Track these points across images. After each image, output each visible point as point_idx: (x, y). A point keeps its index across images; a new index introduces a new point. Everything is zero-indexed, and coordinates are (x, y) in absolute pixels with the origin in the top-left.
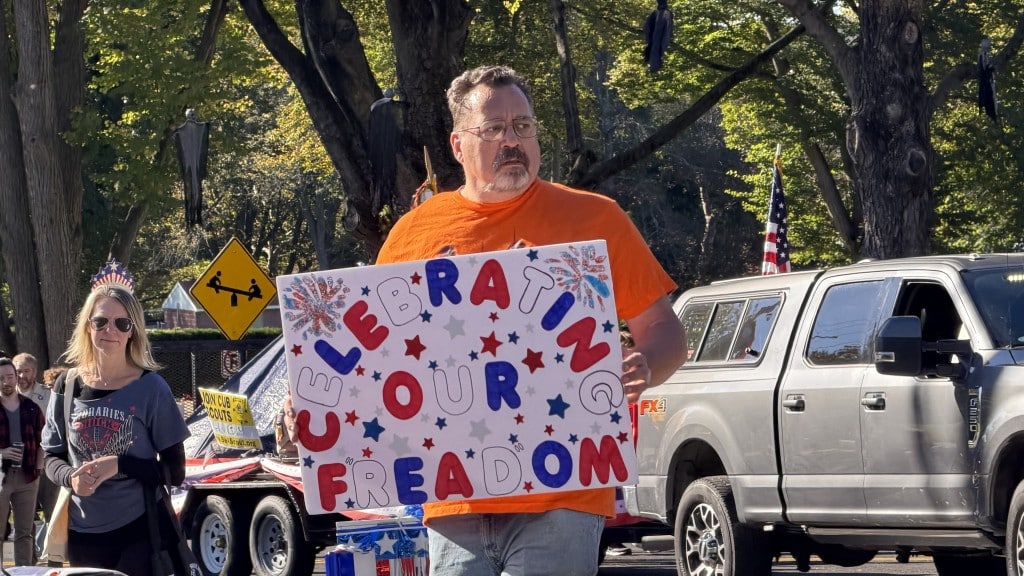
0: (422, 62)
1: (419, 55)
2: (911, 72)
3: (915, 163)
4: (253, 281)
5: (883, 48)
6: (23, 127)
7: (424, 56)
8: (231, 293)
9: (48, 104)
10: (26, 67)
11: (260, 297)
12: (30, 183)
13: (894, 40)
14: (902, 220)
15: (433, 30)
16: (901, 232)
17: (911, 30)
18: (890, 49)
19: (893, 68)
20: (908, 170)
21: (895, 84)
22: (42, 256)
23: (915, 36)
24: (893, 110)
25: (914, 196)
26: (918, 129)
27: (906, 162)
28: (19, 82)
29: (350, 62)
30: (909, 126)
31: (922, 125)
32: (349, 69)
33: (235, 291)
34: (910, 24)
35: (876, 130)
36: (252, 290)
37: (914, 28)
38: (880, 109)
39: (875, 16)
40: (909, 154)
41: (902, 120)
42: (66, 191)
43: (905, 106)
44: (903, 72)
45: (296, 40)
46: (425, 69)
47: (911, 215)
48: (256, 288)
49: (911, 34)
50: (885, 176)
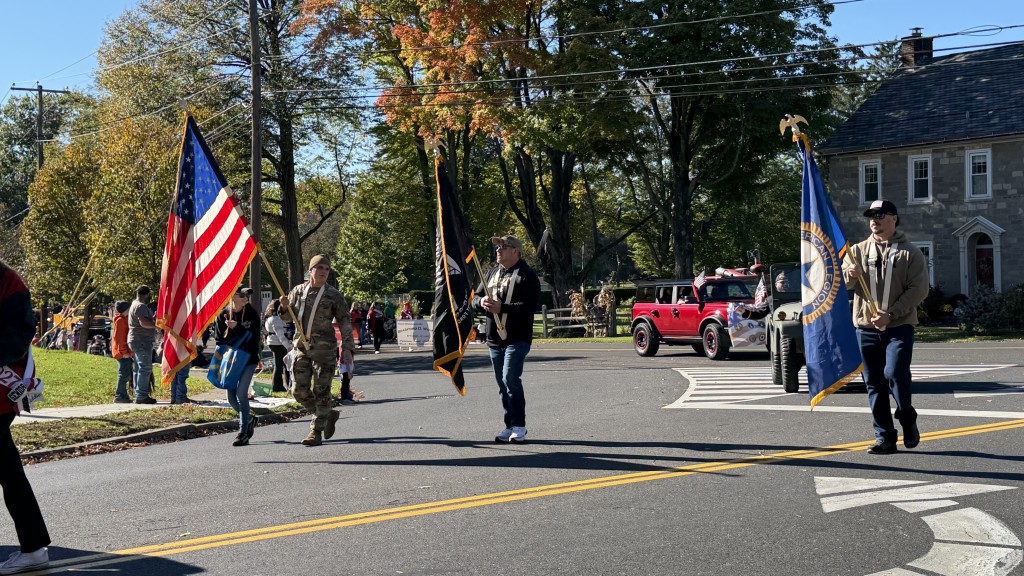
2: (688, 223)
3: (689, 247)
13: (683, 214)
14: (685, 262)
15: (561, 213)
18: (682, 217)
19: (683, 222)
21: (684, 226)
24: (683, 233)
30: (688, 237)
34: (687, 210)
38: (679, 233)
41: (686, 235)
43: (686, 231)
44: (686, 223)
45: (525, 215)
47: (688, 261)
49: (688, 213)
50: (681, 250)
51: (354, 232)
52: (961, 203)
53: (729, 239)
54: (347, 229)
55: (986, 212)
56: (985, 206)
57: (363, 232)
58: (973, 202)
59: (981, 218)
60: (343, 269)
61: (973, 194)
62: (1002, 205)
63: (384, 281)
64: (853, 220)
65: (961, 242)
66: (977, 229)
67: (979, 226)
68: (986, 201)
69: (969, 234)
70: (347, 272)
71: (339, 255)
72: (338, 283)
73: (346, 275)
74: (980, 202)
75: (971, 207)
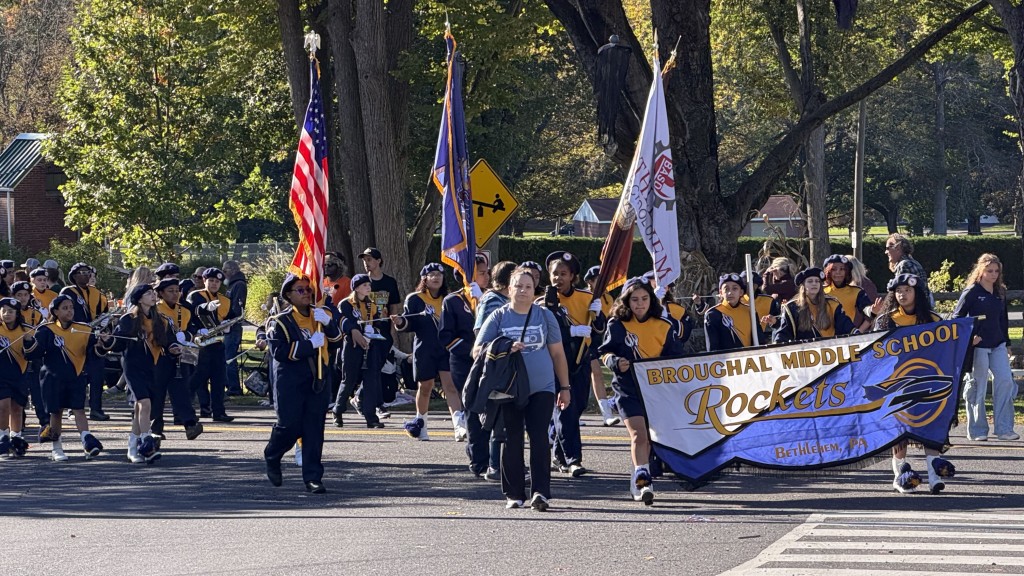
0: (672, 17)
1: (670, 10)
4: (497, 196)
6: (359, 67)
7: (674, 10)
8: (478, 206)
9: (379, 48)
10: (362, 18)
11: (504, 209)
12: (364, 113)
22: (373, 173)
28: (356, 29)
29: (610, 15)
32: (608, 20)
33: (481, 204)
36: (497, 204)
42: (394, 121)
46: (675, 21)
48: (500, 201)
51: (114, 40)
54: (92, 31)
57: (140, 39)
60: (75, 158)
63: (205, 199)
70: (86, 167)
71: (69, 114)
72: (61, 200)
73: (85, 178)
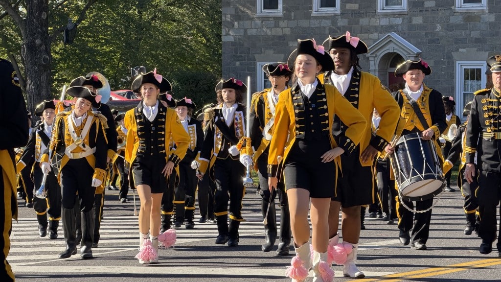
2: (44, 29)
3: (45, 60)
5: (35, 20)
13: (39, 18)
14: (41, 79)
16: (40, 82)
17: (44, 15)
18: (37, 21)
19: (38, 27)
20: (43, 62)
21: (39, 32)
23: (46, 16)
24: (38, 42)
25: (45, 71)
26: (46, 48)
27: (42, 59)
30: (43, 47)
31: (48, 47)
34: (44, 12)
35: (31, 48)
37: (45, 14)
38: (34, 41)
39: (32, 9)
40: (43, 57)
41: (41, 45)
43: (42, 40)
44: (41, 29)
47: (43, 78)
49: (44, 16)
50: (35, 64)
52: (374, 14)
53: (114, 52)
55: (400, 28)
56: (399, 21)
58: (386, 15)
59: (394, 35)
61: (387, 4)
62: (418, 20)
64: (249, 33)
65: (372, 63)
66: (390, 49)
67: (391, 45)
68: (400, 15)
69: (381, 54)
74: (393, 15)
75: (384, 22)
